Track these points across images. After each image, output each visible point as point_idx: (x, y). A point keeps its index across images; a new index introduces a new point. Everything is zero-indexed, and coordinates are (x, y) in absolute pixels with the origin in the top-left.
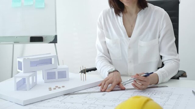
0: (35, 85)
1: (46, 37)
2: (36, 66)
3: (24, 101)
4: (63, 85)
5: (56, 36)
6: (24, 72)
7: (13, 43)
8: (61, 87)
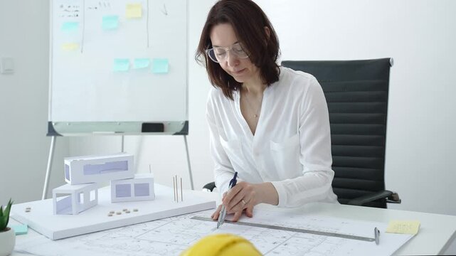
0: (93, 206)
1: (169, 124)
2: (100, 172)
3: (54, 233)
4: (135, 208)
5: (187, 123)
6: (73, 184)
7: (113, 133)
8: (132, 210)
